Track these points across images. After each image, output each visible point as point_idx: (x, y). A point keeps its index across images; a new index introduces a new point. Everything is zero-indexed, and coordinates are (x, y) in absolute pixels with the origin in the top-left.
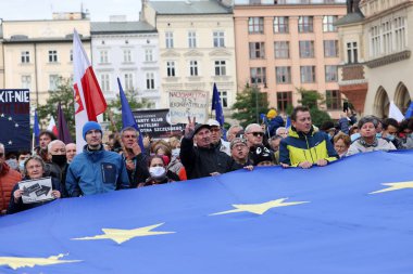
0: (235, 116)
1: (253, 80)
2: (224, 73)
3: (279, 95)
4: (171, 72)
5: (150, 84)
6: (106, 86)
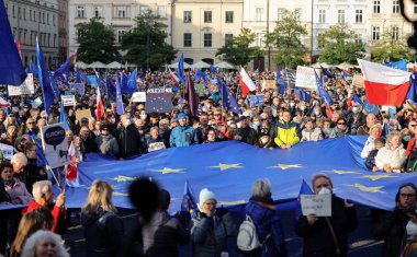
6: (322, 18)
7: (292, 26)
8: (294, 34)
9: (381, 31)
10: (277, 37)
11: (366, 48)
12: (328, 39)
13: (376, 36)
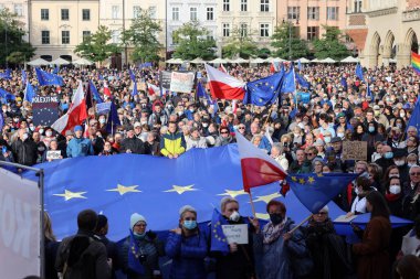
0: (273, 44)
1: (289, 16)
2: (267, 10)
3: (309, 29)
4: (227, 8)
5: (210, 16)
6: (176, 16)
7: (147, 23)
8: (149, 30)
9: (231, 28)
10: (133, 35)
11: (217, 44)
12: (181, 36)
13: (226, 33)
